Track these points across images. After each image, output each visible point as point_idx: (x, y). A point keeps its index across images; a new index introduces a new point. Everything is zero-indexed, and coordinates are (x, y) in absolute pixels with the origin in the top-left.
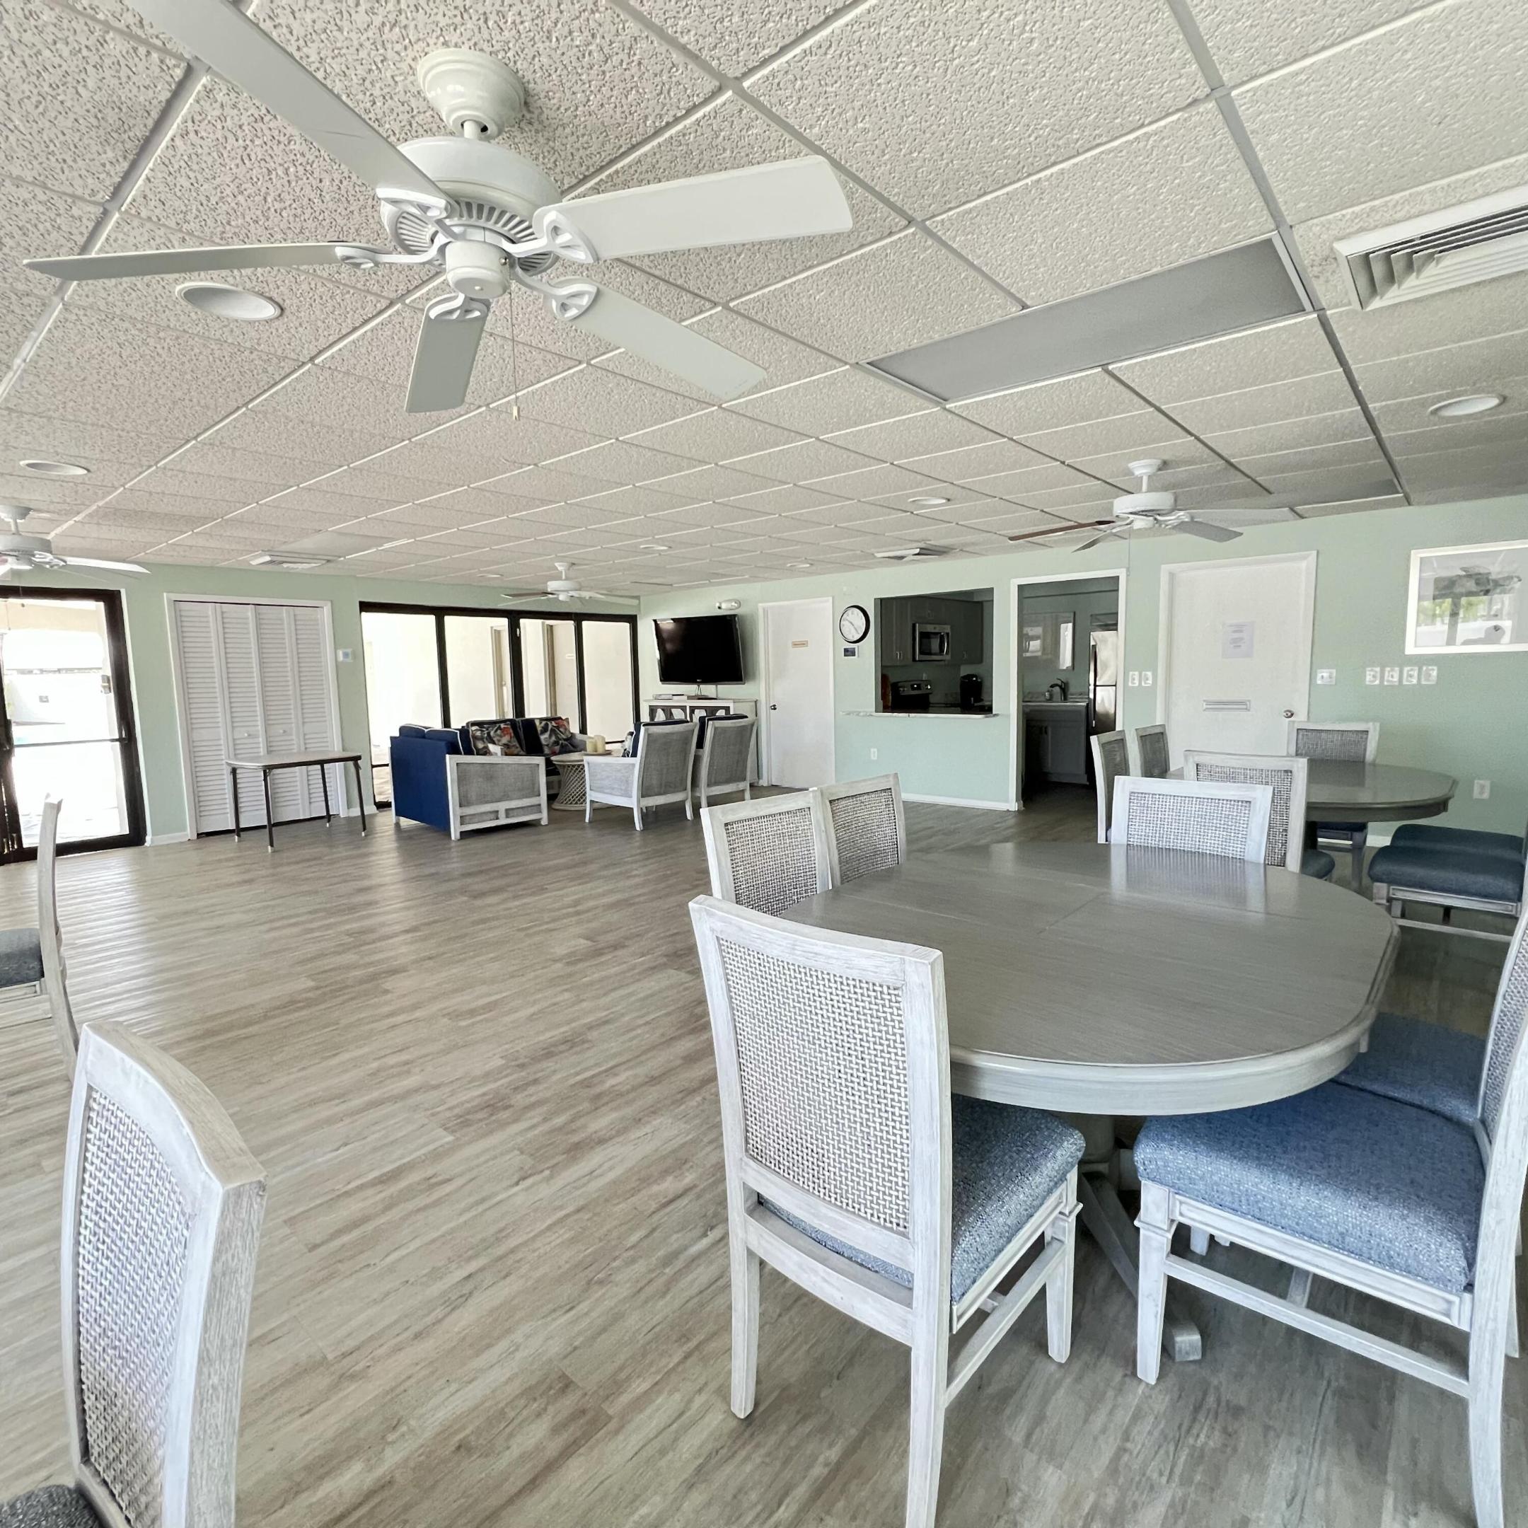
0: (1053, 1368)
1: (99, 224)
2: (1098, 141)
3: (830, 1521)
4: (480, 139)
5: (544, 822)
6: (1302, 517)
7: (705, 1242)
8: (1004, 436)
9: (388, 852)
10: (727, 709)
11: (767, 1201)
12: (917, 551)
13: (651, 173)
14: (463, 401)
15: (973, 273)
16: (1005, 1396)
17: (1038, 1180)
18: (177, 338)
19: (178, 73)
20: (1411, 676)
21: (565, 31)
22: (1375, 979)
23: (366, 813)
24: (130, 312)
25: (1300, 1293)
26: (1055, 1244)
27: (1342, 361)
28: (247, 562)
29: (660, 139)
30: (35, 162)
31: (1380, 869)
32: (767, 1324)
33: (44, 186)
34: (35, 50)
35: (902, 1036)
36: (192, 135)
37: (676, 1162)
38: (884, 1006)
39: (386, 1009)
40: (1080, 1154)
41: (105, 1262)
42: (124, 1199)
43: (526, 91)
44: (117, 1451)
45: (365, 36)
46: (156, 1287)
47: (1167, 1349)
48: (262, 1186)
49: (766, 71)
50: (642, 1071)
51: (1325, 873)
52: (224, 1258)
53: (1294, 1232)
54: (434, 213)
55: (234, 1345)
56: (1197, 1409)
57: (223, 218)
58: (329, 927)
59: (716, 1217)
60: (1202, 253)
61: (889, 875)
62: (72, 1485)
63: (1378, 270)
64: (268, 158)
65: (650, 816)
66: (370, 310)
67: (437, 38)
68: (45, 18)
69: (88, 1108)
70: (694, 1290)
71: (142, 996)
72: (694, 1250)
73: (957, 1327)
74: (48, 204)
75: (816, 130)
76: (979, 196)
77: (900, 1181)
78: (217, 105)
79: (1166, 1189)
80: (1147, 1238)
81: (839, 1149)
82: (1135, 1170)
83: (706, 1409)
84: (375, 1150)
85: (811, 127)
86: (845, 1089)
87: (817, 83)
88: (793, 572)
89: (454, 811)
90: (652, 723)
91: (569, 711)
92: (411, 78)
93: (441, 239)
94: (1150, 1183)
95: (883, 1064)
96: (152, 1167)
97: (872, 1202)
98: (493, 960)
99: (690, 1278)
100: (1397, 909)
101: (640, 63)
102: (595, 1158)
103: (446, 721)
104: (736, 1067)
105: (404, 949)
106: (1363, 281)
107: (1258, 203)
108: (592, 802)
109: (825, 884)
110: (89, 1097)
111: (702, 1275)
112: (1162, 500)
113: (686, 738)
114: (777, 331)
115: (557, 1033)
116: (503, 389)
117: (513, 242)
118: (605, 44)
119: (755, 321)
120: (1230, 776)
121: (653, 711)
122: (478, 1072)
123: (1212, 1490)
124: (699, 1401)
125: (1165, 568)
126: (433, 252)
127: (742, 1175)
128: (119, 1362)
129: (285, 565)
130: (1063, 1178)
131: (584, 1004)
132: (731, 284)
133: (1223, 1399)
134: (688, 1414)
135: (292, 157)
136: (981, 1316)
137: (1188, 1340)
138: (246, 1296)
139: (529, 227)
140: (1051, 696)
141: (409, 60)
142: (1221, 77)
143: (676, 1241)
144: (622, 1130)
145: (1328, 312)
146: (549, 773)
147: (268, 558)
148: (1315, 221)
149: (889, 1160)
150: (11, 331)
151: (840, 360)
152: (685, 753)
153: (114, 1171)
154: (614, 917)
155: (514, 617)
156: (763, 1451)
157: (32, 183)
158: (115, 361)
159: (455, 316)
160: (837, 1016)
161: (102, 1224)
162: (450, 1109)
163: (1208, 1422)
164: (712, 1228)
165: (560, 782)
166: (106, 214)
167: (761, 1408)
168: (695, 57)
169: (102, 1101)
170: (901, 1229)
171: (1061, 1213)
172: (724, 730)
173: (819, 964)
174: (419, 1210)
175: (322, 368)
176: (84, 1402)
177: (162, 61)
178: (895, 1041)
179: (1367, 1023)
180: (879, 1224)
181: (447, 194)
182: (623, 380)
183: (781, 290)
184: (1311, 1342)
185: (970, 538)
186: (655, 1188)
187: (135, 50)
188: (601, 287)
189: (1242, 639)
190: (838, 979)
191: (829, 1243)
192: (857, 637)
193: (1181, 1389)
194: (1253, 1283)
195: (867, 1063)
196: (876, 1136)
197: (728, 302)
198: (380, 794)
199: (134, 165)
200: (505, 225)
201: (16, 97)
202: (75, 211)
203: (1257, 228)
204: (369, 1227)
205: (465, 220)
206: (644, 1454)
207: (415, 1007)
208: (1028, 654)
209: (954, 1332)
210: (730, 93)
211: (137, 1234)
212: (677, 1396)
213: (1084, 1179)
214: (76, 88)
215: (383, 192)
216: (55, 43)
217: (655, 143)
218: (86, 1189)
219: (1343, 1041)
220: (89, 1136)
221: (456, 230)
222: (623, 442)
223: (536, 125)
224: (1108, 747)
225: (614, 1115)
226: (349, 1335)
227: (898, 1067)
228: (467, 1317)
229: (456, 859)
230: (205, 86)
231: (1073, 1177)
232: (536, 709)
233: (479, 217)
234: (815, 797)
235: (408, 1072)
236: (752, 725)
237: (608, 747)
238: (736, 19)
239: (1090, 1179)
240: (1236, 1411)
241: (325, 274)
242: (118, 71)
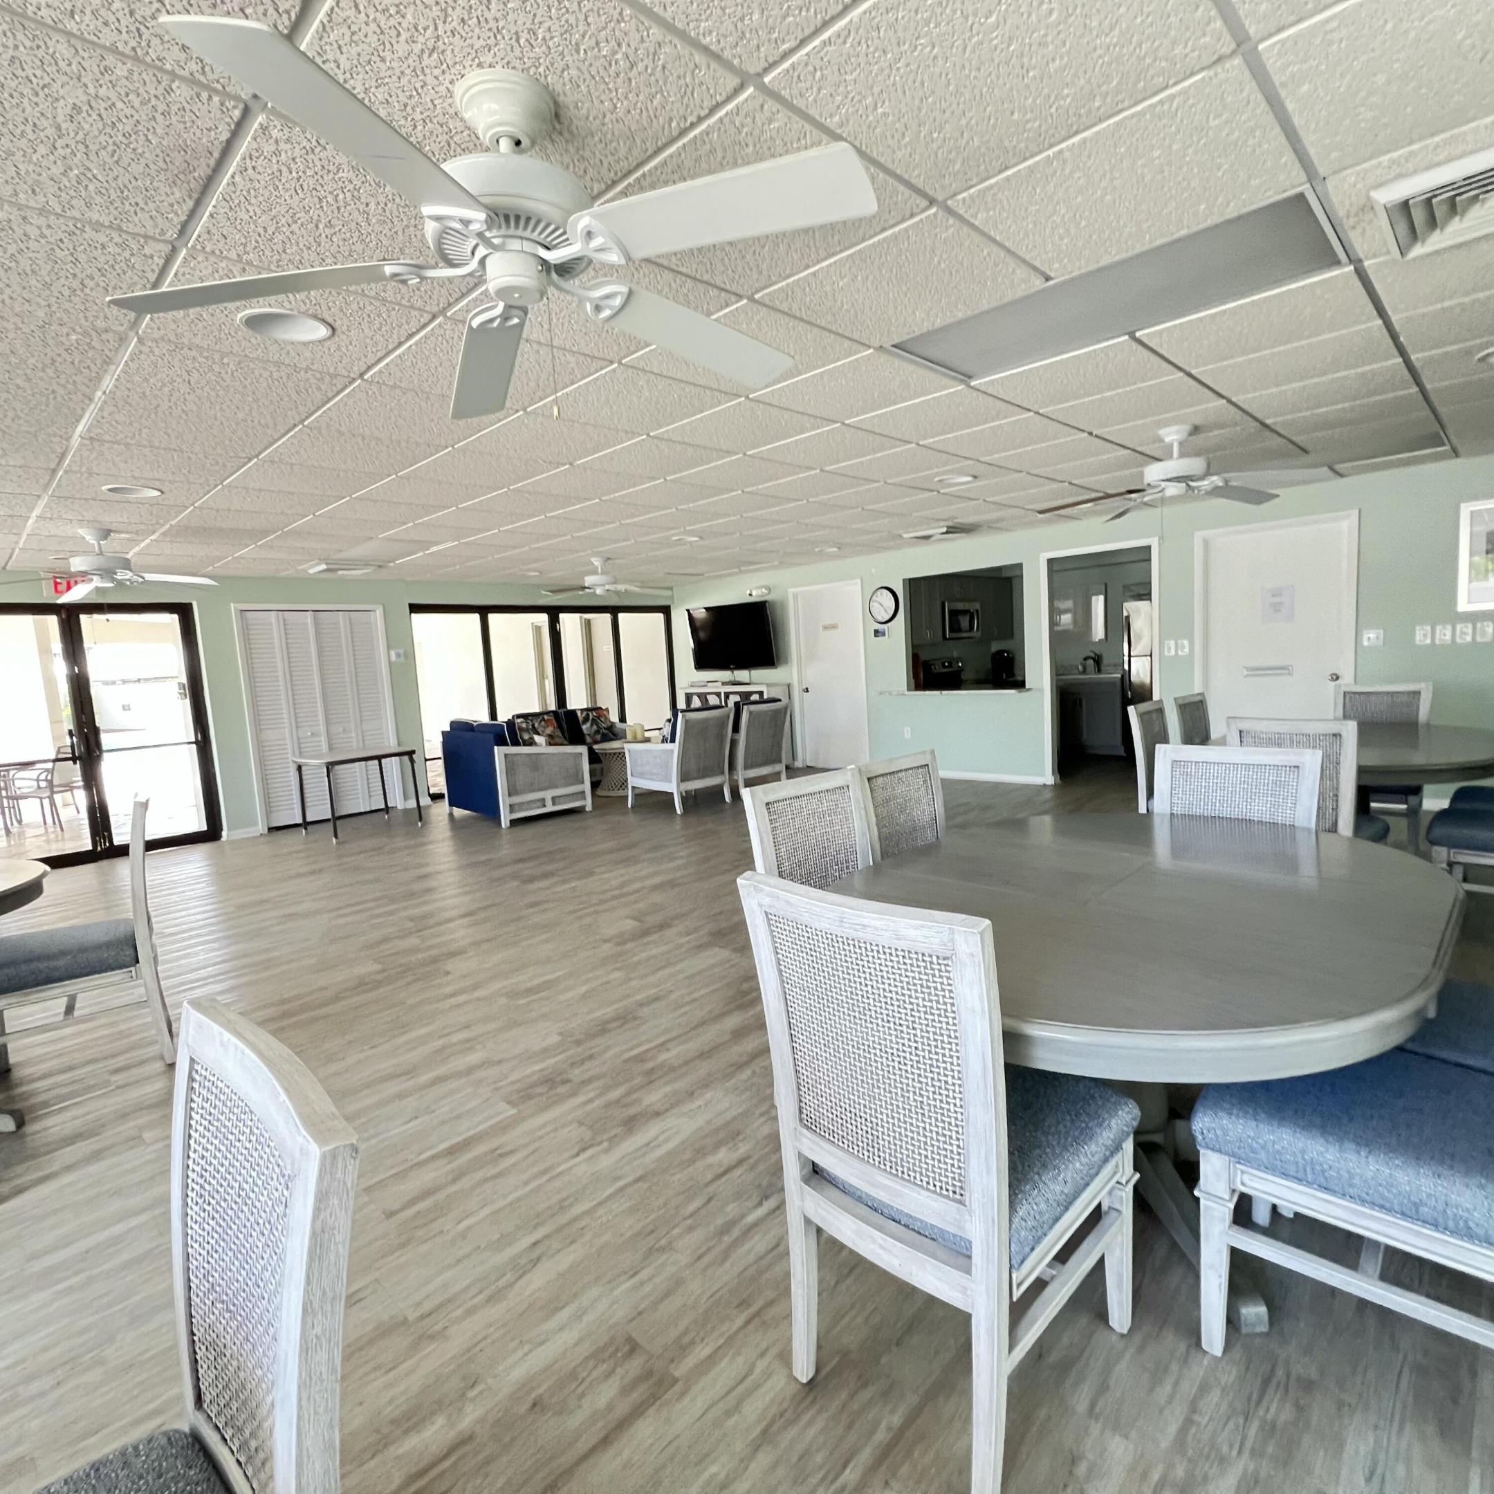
0: (1114, 1338)
1: (168, 261)
2: (1120, 106)
3: (895, 1484)
4: (514, 152)
5: (589, 808)
6: (1341, 475)
7: (760, 1212)
8: (1029, 410)
9: (443, 841)
10: (761, 693)
11: (823, 1170)
12: (945, 530)
13: (677, 173)
14: (502, 407)
15: (996, 249)
16: (1065, 1367)
17: (1093, 1149)
18: (239, 363)
19: (237, 114)
20: (1465, 634)
21: (593, 42)
22: (1442, 942)
23: (422, 804)
24: (197, 341)
25: (1373, 1265)
26: (1113, 1214)
27: (1381, 312)
28: (305, 571)
29: (685, 140)
30: (112, 208)
31: (1439, 832)
32: (826, 1293)
33: (120, 229)
34: (110, 103)
35: (952, 1005)
36: (250, 171)
37: (729, 1133)
38: (934, 976)
39: (448, 990)
40: (1135, 1124)
41: (211, 1222)
42: (226, 1163)
43: (556, 103)
44: (227, 1398)
45: (406, 65)
46: (260, 1245)
47: (1232, 1321)
48: (355, 1149)
49: (786, 65)
50: (693, 1046)
51: (1381, 836)
52: (322, 1216)
53: (1363, 1202)
54: (475, 227)
55: (334, 1298)
56: (1266, 1382)
57: (280, 247)
58: (391, 913)
59: (772, 1187)
60: (1231, 212)
61: (929, 850)
62: (187, 1429)
63: (1419, 216)
64: (319, 188)
65: (691, 801)
66: (414, 326)
67: (473, 60)
68: (118, 72)
69: (191, 1079)
70: (752, 1258)
71: (225, 980)
72: (751, 1219)
73: (1017, 1294)
74: (123, 246)
75: (837, 119)
76: (1000, 172)
77: (955, 1148)
78: (272, 141)
79: (1227, 1158)
80: (1207, 1207)
81: (893, 1118)
82: (1193, 1138)
83: (768, 1374)
84: (443, 1123)
85: (831, 116)
86: (897, 1059)
87: (836, 72)
88: (822, 556)
89: (503, 801)
90: (689, 710)
91: (608, 701)
92: (450, 101)
93: (482, 251)
94: (1209, 1153)
95: (935, 1033)
96: (251, 1132)
97: (927, 1170)
98: (546, 941)
99: (747, 1247)
100: (1459, 871)
101: (664, 68)
102: (653, 1130)
103: (493, 714)
104: (787, 1038)
105: (462, 933)
106: (1402, 228)
107: (1288, 157)
108: (633, 788)
109: (865, 858)
110: (191, 1069)
111: (759, 1244)
112: (1195, 465)
113: (722, 723)
114: (802, 320)
115: (609, 1011)
116: (540, 393)
117: (548, 249)
118: (631, 52)
119: (780, 311)
120: (1277, 741)
121: (689, 698)
122: (536, 1048)
123: (1286, 1464)
124: (761, 1365)
125: (1199, 536)
126: (474, 264)
127: (797, 1144)
128: (227, 1315)
129: (340, 573)
130: (1117, 1148)
131: (634, 983)
132: (755, 276)
133: (1294, 1373)
134: (750, 1378)
135: (340, 184)
136: (1040, 1285)
137: (1255, 1312)
138: (344, 1251)
139: (565, 233)
140: (1085, 668)
141: (447, 84)
142: (1247, 33)
143: (732, 1210)
144: (676, 1102)
145: (1366, 264)
146: (591, 762)
147: (324, 567)
148: (1349, 171)
149: (944, 1128)
150: (92, 366)
151: (864, 345)
152: (721, 738)
153: (216, 1137)
154: (657, 898)
155: (553, 612)
156: (825, 1415)
157: (110, 227)
158: (184, 388)
159: (495, 324)
160: (886, 987)
161: (207, 1187)
162: (513, 1083)
163: (1278, 1396)
164: (767, 1198)
165: (602, 770)
166: (174, 251)
167: (824, 1372)
168: (717, 57)
169: (204, 1073)
170: (958, 1197)
171: (1118, 1183)
172: (759, 714)
173: (867, 935)
174: (486, 1180)
175: (371, 383)
176: (195, 1353)
177: (222, 104)
178: (946, 1011)
179: (1433, 990)
180: (935, 1192)
181: (487, 207)
182: (653, 377)
183: (804, 278)
184: (1385, 1315)
185: (995, 515)
186: (711, 1159)
187: (198, 95)
188: (634, 287)
189: (1280, 603)
190: (887, 951)
191: (885, 1211)
192: (887, 617)
193: (1249, 1361)
194: (1322, 1255)
195: (918, 1032)
196: (929, 1105)
197: (753, 294)
198: (434, 786)
199: (198, 203)
200: (541, 233)
201: (93, 148)
202: (147, 251)
203: (1291, 182)
204: (440, 1196)
205: (503, 231)
206: (710, 1415)
207: (476, 986)
208: (1058, 628)
209: (1015, 1299)
210: (751, 89)
211: (239, 1196)
212: (740, 1360)
213: (1140, 1151)
214: (146, 136)
215: (427, 210)
216: (127, 95)
217: (680, 144)
218: (191, 1154)
219: (1410, 1006)
220: (193, 1105)
221: (496, 241)
222: (653, 437)
223: (566, 135)
224: (1146, 717)
225: (668, 1089)
226: (428, 1297)
227: (949, 1036)
228: (537, 1281)
229: (507, 845)
230: (261, 125)
231: (1129, 1146)
232: (577, 700)
233: (517, 226)
234: (853, 775)
235: (471, 1048)
236: (786, 708)
237: (647, 734)
238: (756, 17)
239: (1146, 1151)
240: (1308, 1386)
241: (373, 293)
242: (183, 116)
